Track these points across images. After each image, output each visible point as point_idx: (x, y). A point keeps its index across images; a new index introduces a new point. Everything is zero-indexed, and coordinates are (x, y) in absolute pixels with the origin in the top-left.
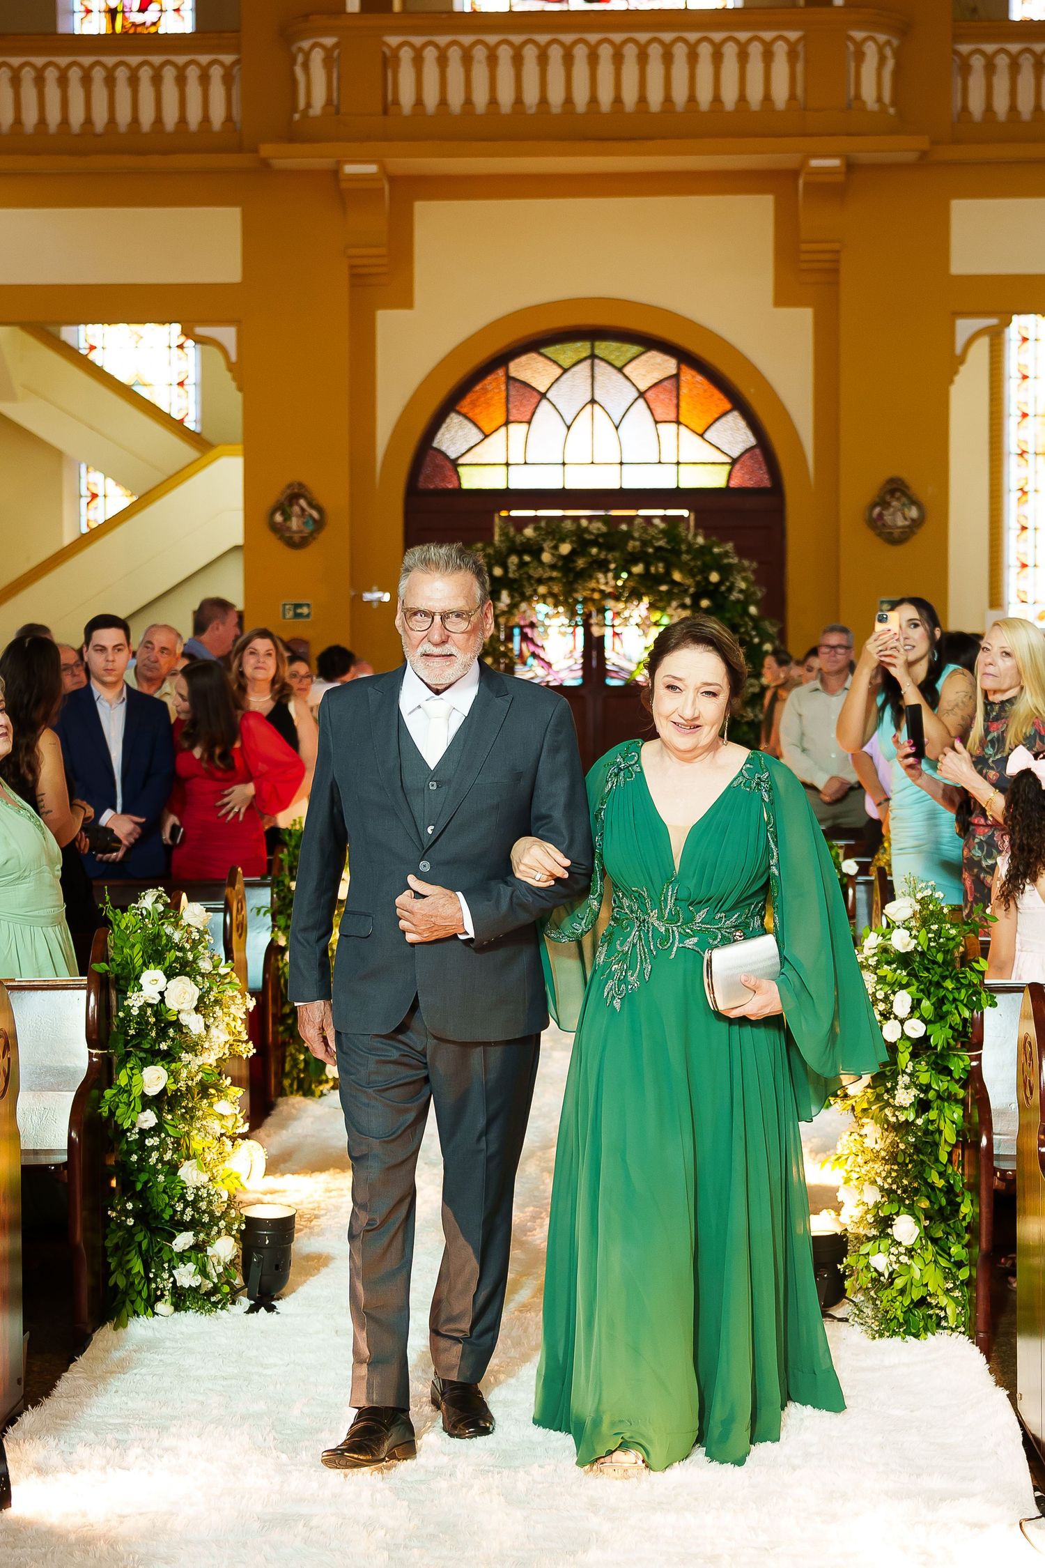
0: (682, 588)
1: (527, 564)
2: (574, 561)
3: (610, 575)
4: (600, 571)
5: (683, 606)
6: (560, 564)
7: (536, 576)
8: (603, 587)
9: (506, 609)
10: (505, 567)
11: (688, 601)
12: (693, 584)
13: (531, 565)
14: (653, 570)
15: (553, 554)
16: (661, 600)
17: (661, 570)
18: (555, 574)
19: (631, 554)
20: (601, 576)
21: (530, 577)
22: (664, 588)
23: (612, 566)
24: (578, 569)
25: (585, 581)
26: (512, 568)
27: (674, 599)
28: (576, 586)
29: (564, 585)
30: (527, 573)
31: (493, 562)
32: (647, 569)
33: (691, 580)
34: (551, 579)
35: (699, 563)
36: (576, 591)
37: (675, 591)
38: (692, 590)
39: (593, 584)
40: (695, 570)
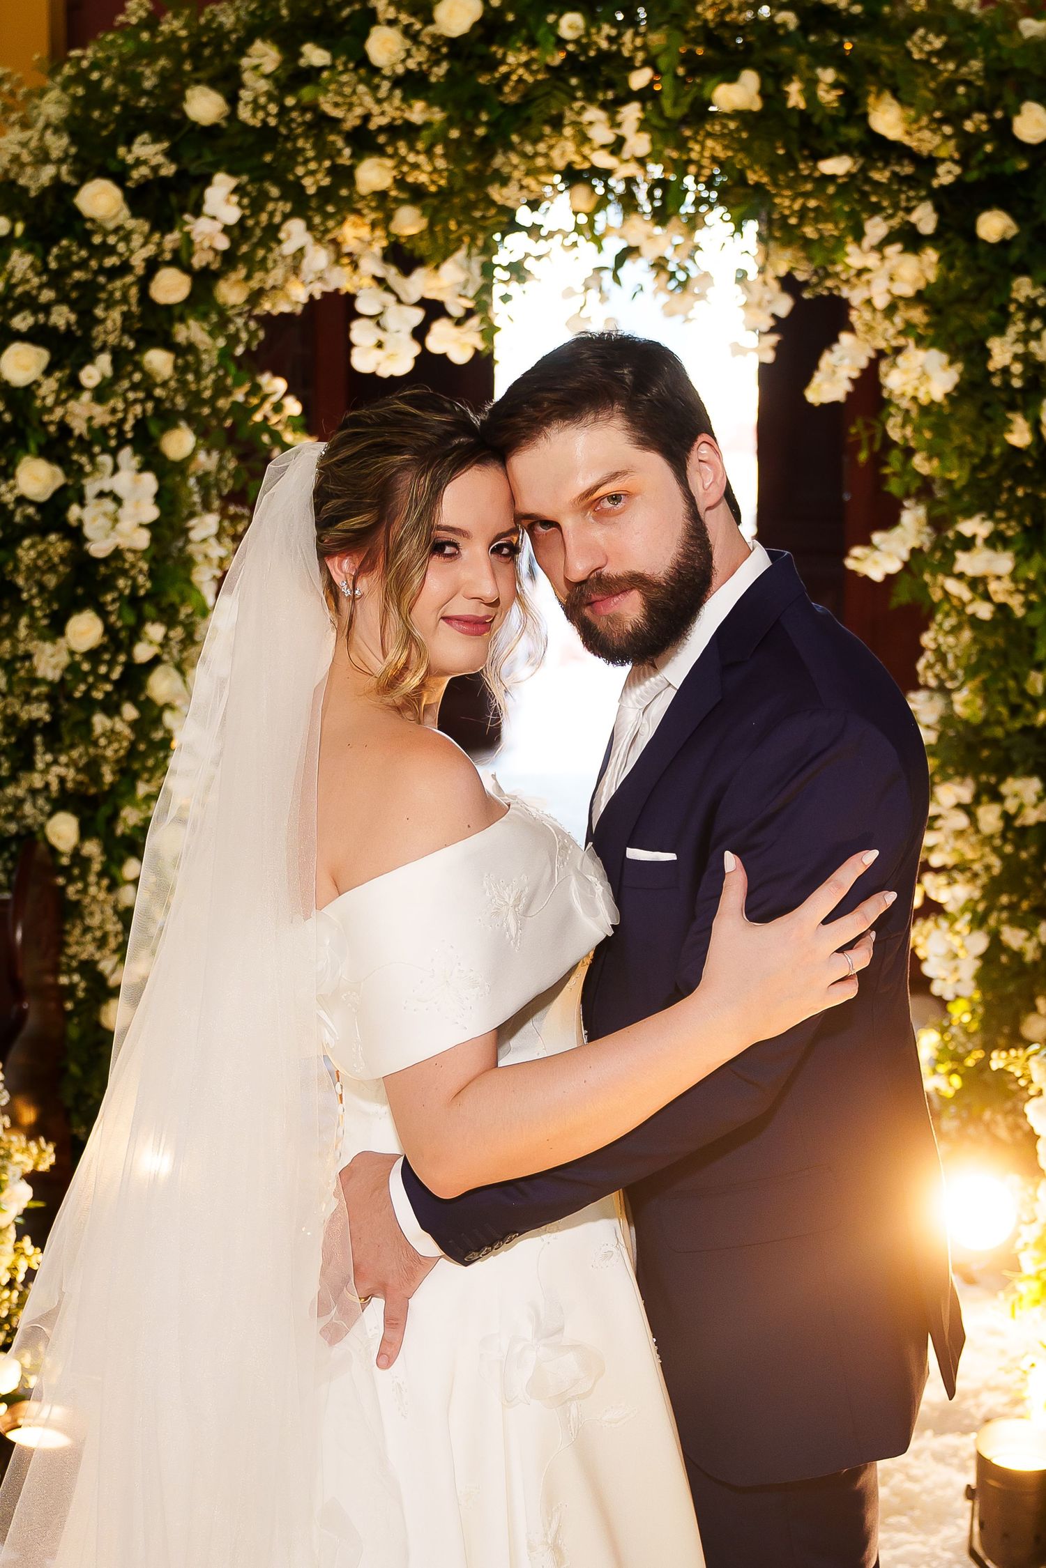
0: (907, 169)
1: (312, 75)
2: (492, 64)
3: (631, 113)
4: (590, 99)
5: (911, 240)
6: (441, 70)
7: (352, 121)
8: (602, 160)
9: (223, 243)
10: (229, 84)
11: (925, 218)
12: (949, 149)
13: (325, 75)
14: (795, 95)
15: (407, 32)
16: (820, 215)
17: (828, 97)
18: (418, 112)
19: (709, 35)
20: (594, 114)
21: (323, 124)
22: (837, 166)
23: (639, 79)
24: (510, 95)
25: (535, 142)
26: (255, 85)
27: (875, 209)
28: (498, 161)
29: (454, 152)
30: (314, 107)
31: (187, 67)
32: (772, 94)
33: (947, 130)
34: (405, 131)
35: (976, 65)
36: (504, 181)
37: (881, 176)
38: (946, 175)
39: (564, 152)
40: (961, 90)
